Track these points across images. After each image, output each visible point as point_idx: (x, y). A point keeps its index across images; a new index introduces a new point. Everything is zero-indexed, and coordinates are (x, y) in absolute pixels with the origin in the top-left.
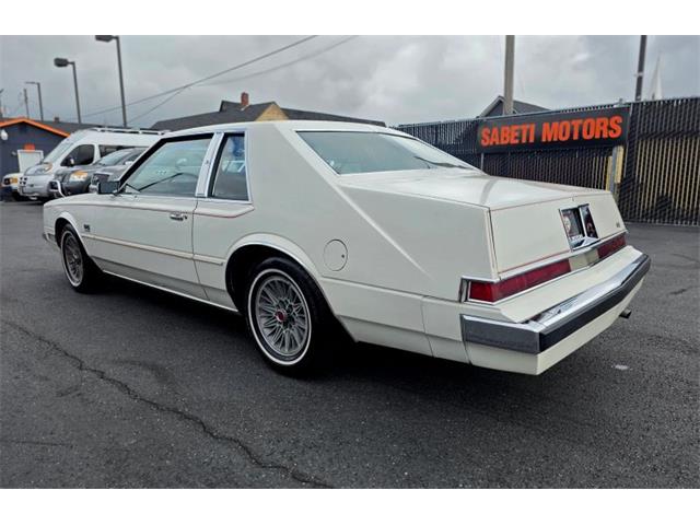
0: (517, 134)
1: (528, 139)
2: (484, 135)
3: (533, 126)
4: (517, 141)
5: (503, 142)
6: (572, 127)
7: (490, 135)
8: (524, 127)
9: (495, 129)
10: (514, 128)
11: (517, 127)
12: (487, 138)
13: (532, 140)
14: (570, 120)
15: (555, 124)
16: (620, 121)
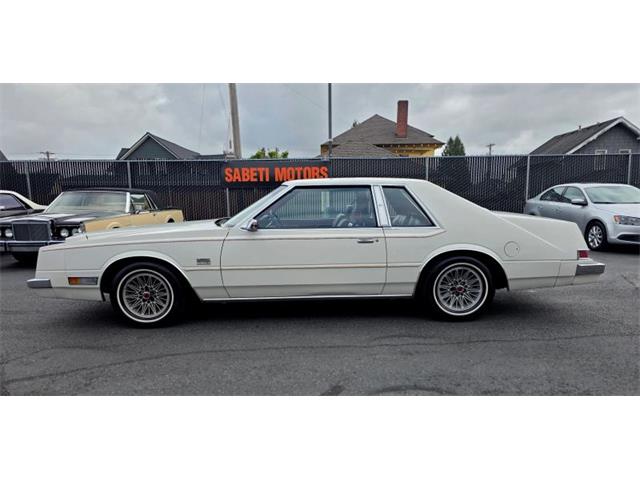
0: (256, 174)
1: (264, 179)
2: (227, 173)
3: (267, 170)
4: (256, 180)
5: (244, 180)
6: (296, 172)
7: (233, 174)
8: (261, 170)
9: (237, 170)
10: (253, 169)
11: (255, 169)
12: (230, 175)
13: (267, 180)
14: (294, 167)
15: (284, 169)
16: (326, 170)
